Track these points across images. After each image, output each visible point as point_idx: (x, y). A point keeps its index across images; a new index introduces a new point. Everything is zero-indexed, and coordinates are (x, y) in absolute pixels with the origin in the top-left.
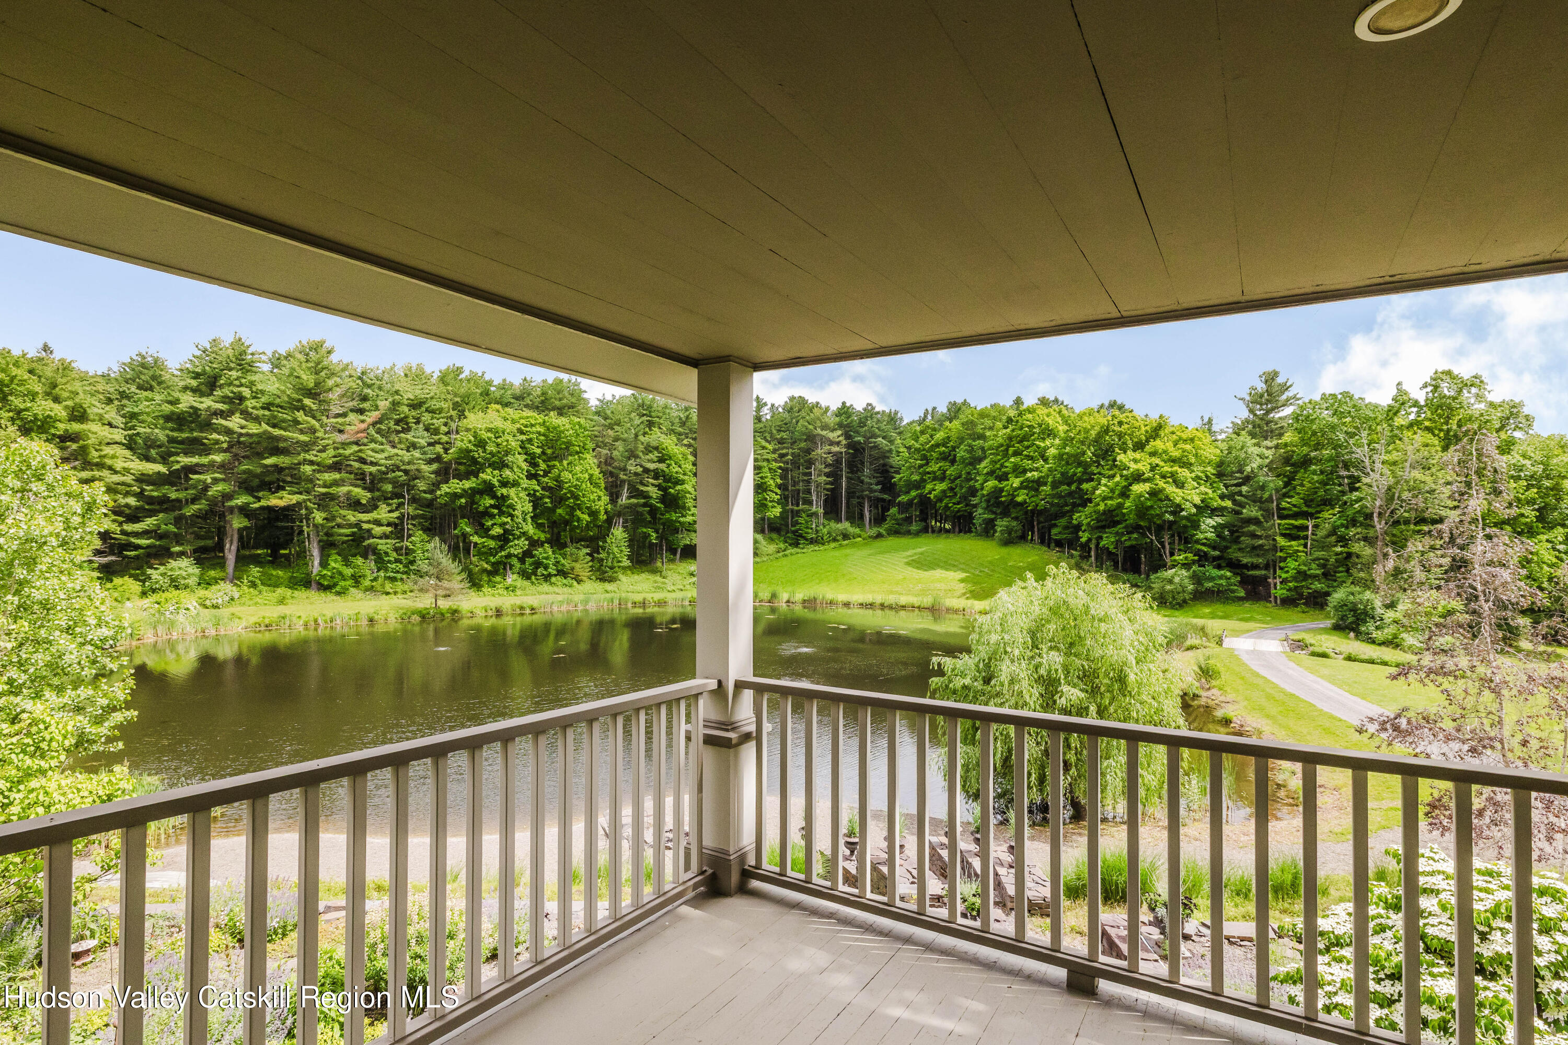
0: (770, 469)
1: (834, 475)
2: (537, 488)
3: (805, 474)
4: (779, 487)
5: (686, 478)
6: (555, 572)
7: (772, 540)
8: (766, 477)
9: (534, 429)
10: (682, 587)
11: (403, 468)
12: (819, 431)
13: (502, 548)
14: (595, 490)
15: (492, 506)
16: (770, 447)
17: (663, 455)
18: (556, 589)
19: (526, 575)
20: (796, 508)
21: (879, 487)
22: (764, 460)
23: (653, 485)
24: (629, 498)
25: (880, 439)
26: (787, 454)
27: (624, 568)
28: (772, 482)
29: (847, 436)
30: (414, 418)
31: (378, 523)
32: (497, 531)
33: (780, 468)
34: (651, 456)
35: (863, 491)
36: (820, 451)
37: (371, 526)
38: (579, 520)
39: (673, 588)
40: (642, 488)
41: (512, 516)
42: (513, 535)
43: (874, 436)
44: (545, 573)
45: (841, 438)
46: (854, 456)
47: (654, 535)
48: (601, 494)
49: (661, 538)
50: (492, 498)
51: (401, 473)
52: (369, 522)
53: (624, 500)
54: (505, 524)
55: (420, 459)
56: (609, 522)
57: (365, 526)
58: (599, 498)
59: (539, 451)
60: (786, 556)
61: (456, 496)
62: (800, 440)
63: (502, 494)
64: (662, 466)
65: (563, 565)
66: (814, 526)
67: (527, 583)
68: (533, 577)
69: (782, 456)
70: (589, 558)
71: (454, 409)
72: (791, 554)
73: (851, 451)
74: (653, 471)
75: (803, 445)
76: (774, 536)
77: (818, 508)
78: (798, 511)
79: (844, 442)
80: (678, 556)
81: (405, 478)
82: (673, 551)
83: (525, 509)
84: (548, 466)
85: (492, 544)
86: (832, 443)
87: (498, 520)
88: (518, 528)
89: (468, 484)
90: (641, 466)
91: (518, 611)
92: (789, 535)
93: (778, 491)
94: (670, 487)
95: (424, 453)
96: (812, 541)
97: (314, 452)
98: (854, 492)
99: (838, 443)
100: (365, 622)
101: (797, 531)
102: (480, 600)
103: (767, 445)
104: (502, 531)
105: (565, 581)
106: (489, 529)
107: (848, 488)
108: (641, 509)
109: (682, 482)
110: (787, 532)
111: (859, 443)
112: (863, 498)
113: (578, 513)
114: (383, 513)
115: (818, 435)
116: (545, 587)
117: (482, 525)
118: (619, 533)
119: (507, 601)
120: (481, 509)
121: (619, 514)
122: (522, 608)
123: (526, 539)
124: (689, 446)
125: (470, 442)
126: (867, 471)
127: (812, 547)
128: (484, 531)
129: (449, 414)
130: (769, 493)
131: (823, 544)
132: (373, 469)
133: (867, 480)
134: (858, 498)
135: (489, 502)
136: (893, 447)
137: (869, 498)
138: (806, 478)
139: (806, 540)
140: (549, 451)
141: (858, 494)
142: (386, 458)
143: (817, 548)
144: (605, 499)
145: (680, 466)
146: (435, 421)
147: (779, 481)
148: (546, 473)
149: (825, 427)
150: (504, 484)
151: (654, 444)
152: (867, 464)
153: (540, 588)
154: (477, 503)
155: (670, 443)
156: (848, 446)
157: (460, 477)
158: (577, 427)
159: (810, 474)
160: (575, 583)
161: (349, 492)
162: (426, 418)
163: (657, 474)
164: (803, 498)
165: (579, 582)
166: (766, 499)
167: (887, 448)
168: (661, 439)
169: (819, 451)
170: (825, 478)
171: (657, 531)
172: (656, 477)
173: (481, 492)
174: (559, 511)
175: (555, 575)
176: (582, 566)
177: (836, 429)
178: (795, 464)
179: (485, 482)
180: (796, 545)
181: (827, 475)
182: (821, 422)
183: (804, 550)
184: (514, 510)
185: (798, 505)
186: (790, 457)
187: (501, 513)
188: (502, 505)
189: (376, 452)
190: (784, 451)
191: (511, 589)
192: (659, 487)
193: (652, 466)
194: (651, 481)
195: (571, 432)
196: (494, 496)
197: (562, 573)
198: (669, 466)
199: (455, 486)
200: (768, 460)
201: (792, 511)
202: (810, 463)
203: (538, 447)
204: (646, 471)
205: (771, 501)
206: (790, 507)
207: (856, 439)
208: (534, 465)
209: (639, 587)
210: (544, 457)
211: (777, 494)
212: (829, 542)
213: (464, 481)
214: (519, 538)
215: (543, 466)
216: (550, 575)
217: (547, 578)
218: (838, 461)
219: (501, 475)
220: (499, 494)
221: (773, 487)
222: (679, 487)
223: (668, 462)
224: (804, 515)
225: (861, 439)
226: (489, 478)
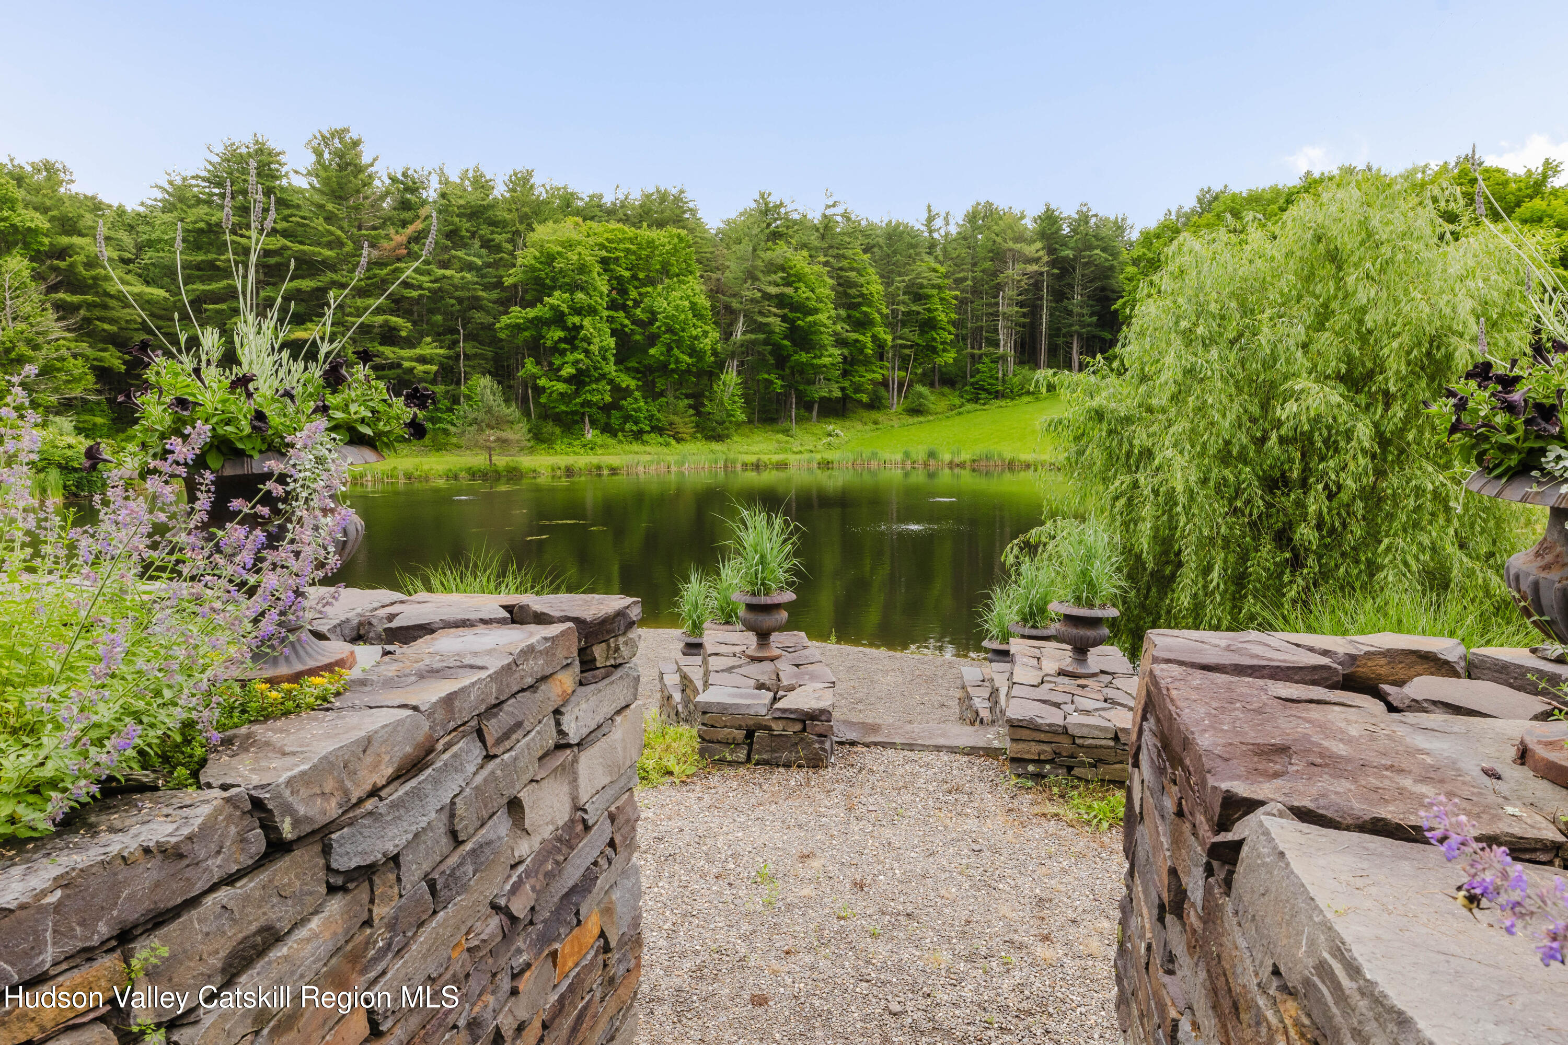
0: (941, 299)
1: (1031, 307)
2: (627, 322)
3: (989, 305)
4: (954, 323)
5: (820, 305)
6: (648, 428)
7: (944, 395)
8: (936, 310)
9: (622, 246)
10: (812, 448)
11: (457, 294)
12: (1011, 244)
13: (577, 393)
14: (699, 323)
15: (561, 340)
16: (943, 270)
17: (790, 275)
18: (647, 448)
19: (607, 429)
20: (976, 351)
21: (1095, 319)
22: (933, 287)
23: (775, 315)
24: (744, 334)
25: (1097, 251)
26: (965, 279)
27: (739, 425)
28: (943, 316)
29: (1051, 251)
30: (468, 231)
31: (422, 360)
32: (568, 371)
33: (956, 298)
34: (774, 277)
35: (1071, 325)
36: (1013, 272)
37: (413, 364)
38: (677, 361)
39: (800, 448)
40: (761, 319)
41: (587, 352)
42: (589, 376)
43: (1091, 248)
44: (634, 428)
45: (1041, 253)
46: (1059, 277)
47: (779, 382)
48: (707, 328)
49: (789, 387)
50: (563, 330)
51: (453, 301)
52: (411, 359)
53: (739, 335)
54: (577, 362)
55: (477, 283)
56: (721, 365)
57: (406, 364)
58: (705, 334)
59: (627, 274)
60: (960, 414)
61: (518, 328)
62: (985, 259)
63: (574, 324)
64: (789, 291)
65: (658, 420)
66: (1000, 375)
67: (610, 441)
68: (620, 434)
69: (958, 281)
70: (692, 411)
71: (521, 223)
72: (968, 412)
73: (1056, 271)
74: (777, 296)
75: (988, 264)
76: (946, 390)
77: (1006, 347)
78: (980, 357)
79: (1046, 259)
80: (815, 413)
81: (458, 307)
82: (808, 407)
83: (605, 343)
84: (640, 294)
85: (561, 387)
86: (1029, 261)
87: (570, 357)
88: (596, 369)
89: (532, 313)
90: (759, 290)
91: (594, 472)
92: (967, 388)
93: (952, 329)
94: (799, 319)
95: (483, 276)
96: (998, 395)
97: (344, 273)
98: (1059, 329)
99: (1037, 260)
100: (402, 480)
101: (977, 383)
102: (549, 458)
103: (938, 266)
104: (574, 371)
105: (661, 440)
106: (559, 369)
107: (1050, 322)
108: (761, 348)
109: (816, 311)
110: (965, 385)
111: (1065, 259)
112: (1072, 336)
113: (676, 351)
114: (429, 348)
115: (1010, 250)
116: (636, 447)
117: (551, 364)
118: (731, 378)
119: (582, 460)
120: (549, 343)
121: (733, 355)
122: (599, 468)
123: (608, 384)
124: (826, 264)
125: (535, 258)
126: (1078, 298)
127: (998, 403)
128: (553, 373)
129: (514, 229)
130: (940, 331)
131: (1012, 399)
132: (415, 294)
133: (1077, 310)
134: (1064, 336)
135: (559, 334)
136: (1115, 263)
137: (1080, 335)
138: (991, 311)
139: (990, 393)
140: (641, 275)
141: (1064, 331)
142: (431, 282)
143: (1003, 404)
144: (715, 335)
145: (813, 291)
146: (495, 236)
147: (954, 316)
148: (637, 303)
149: (1019, 239)
150: (578, 311)
151: (780, 261)
152: (1078, 289)
153: (627, 447)
154: (544, 337)
155: (799, 261)
156: (1053, 264)
157: (526, 304)
158: (676, 240)
159: (997, 304)
160: (673, 442)
161: (386, 321)
162: (485, 231)
163: (781, 301)
164: (987, 339)
165: (679, 440)
166: (934, 339)
167: (1107, 264)
168: (788, 255)
169: (1010, 271)
170: (1017, 309)
171: (782, 378)
172: (780, 305)
173: (548, 323)
174: (652, 351)
175: (649, 432)
176: (685, 422)
177: (1035, 241)
178: (976, 291)
179: (553, 308)
180: (976, 400)
181: (1021, 304)
182: (1013, 231)
183: (986, 407)
184: (589, 344)
185: (980, 348)
186: (969, 282)
187: (574, 348)
188: (573, 337)
189: (421, 274)
190: (961, 275)
191: (592, 447)
192: (784, 318)
193: (773, 290)
194: (774, 310)
195: (668, 247)
196: (564, 328)
197: (658, 429)
198: (797, 289)
199: (517, 315)
200: (939, 287)
201: (972, 356)
202: (999, 287)
203: (627, 269)
204: (767, 296)
205: (942, 343)
206: (969, 350)
207: (1063, 254)
208: (623, 292)
209: (755, 448)
210: (636, 283)
211: (950, 333)
212: (1020, 396)
213: (528, 310)
214: (597, 380)
215: (634, 294)
216: (641, 432)
217: (638, 436)
218: (1037, 286)
219: (572, 300)
220: (570, 325)
221: (944, 324)
222: (810, 319)
223: (796, 285)
224: (986, 360)
225: (1069, 253)
226: (556, 302)
